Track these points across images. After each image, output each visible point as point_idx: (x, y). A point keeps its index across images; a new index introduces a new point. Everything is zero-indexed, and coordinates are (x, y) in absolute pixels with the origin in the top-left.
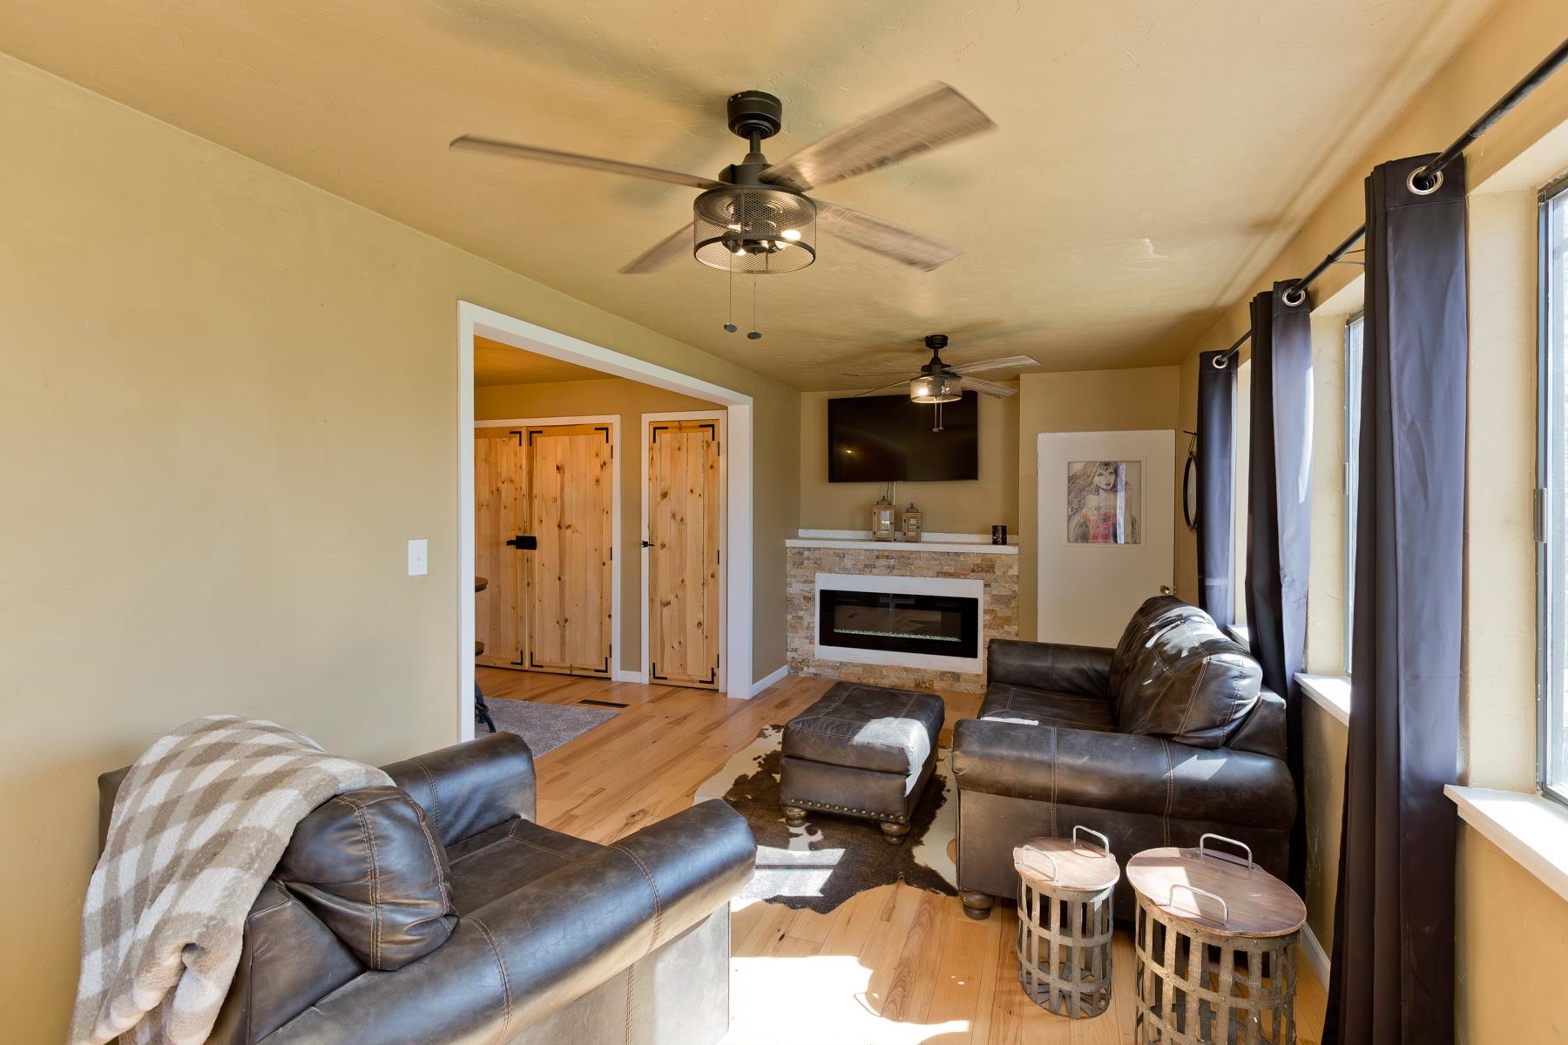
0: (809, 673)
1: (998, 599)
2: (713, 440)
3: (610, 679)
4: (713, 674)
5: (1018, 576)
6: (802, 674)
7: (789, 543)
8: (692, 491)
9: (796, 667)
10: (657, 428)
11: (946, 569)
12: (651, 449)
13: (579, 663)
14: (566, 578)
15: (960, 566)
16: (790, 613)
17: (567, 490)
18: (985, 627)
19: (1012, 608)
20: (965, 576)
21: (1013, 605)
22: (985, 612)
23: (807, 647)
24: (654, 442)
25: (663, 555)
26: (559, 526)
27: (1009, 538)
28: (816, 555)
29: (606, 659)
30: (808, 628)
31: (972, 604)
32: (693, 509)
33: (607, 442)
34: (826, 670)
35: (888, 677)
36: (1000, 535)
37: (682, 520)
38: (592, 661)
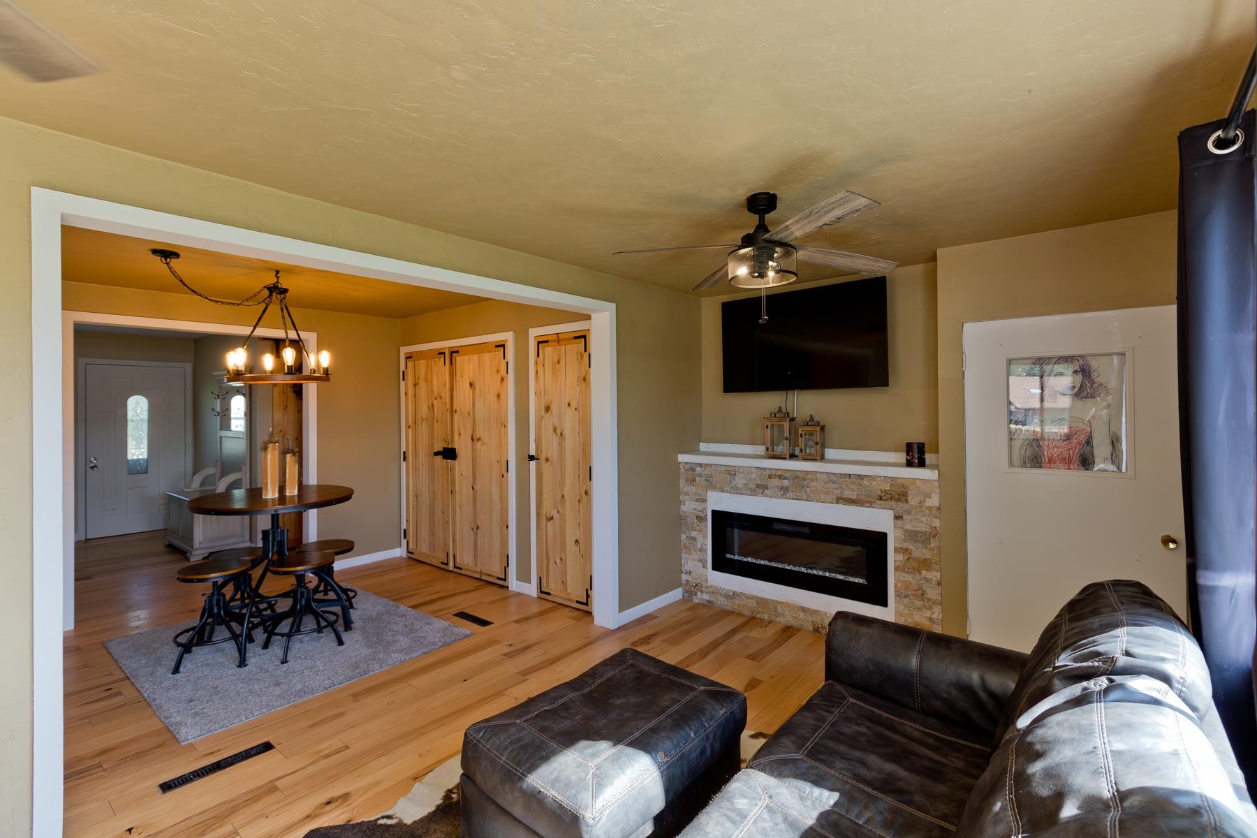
0: (703, 600)
1: (913, 536)
2: (585, 351)
3: (508, 587)
4: (588, 596)
5: (939, 509)
6: (696, 600)
7: (682, 458)
8: (569, 405)
9: (691, 591)
10: (541, 343)
11: (847, 494)
12: (536, 363)
13: (486, 569)
14: (478, 487)
15: (863, 492)
16: (684, 533)
17: (477, 404)
18: (896, 569)
19: (932, 549)
20: (871, 504)
21: (932, 545)
22: (896, 550)
23: (701, 570)
24: (538, 356)
25: (546, 467)
26: (473, 439)
27: (928, 457)
28: (707, 471)
29: (505, 568)
30: (701, 551)
31: (879, 540)
32: (569, 422)
33: (504, 358)
34: (720, 598)
35: (783, 615)
36: (916, 455)
37: (561, 434)
38: (497, 570)
